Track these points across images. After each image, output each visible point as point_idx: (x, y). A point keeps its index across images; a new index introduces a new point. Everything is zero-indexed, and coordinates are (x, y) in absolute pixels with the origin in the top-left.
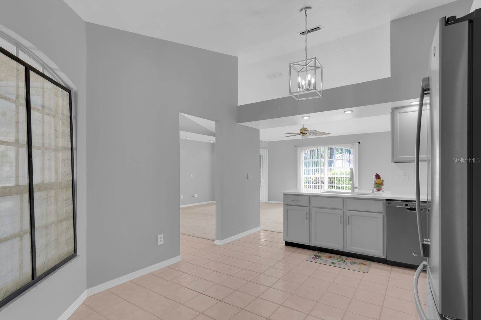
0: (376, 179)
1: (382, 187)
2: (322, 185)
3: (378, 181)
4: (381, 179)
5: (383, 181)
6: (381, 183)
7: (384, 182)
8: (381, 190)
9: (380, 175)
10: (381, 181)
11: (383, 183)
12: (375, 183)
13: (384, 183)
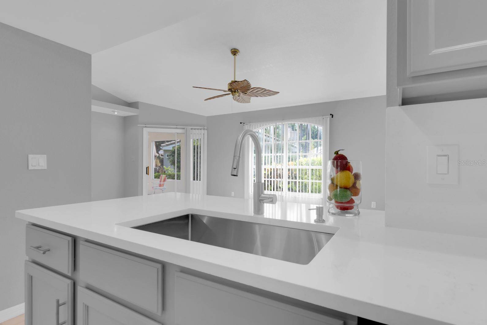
0: (337, 172)
1: (354, 198)
2: (279, 180)
3: (343, 178)
4: (354, 172)
5: (357, 177)
6: (351, 185)
7: (361, 181)
8: (351, 208)
9: (349, 159)
10: (352, 179)
11: (357, 185)
12: (334, 185)
13: (362, 184)
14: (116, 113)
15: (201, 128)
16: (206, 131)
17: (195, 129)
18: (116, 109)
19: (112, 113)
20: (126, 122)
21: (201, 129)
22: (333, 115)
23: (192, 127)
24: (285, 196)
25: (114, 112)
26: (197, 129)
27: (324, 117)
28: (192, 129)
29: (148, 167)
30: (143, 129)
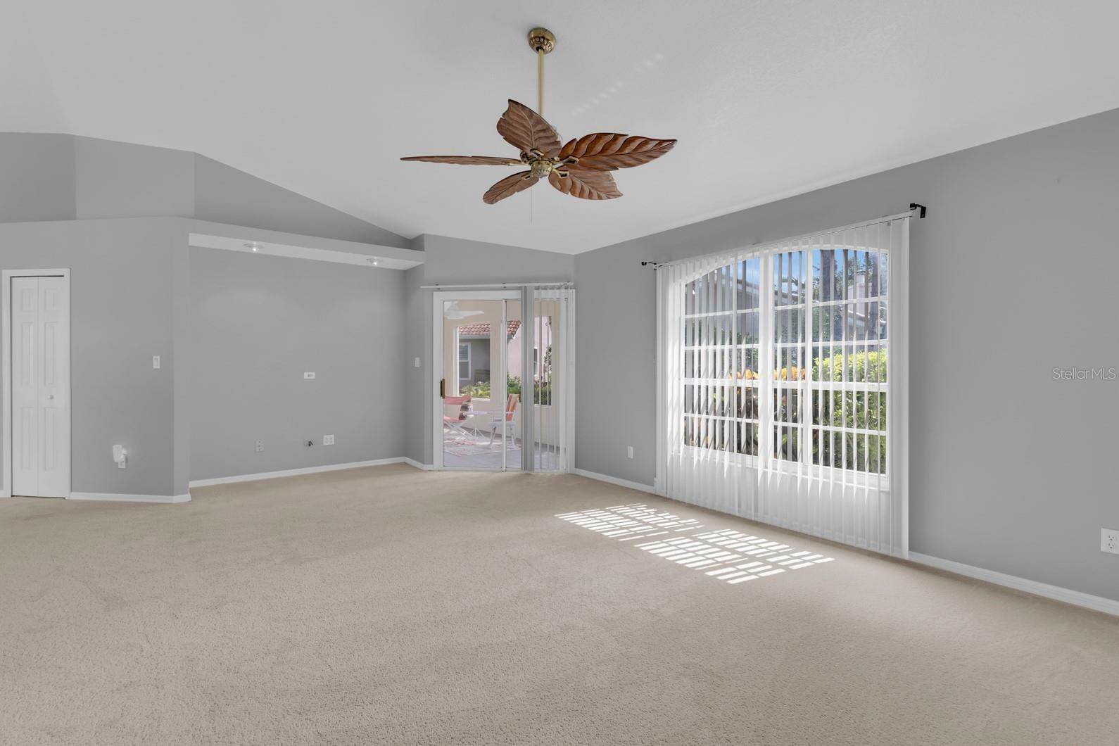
14: (375, 263)
15: (558, 284)
16: (572, 292)
17: (545, 288)
18: (377, 256)
19: (369, 264)
20: (406, 281)
21: (559, 288)
22: (923, 210)
23: (537, 285)
24: (803, 479)
25: (372, 261)
26: (550, 289)
27: (890, 218)
28: (538, 288)
29: (444, 380)
30: (433, 294)
